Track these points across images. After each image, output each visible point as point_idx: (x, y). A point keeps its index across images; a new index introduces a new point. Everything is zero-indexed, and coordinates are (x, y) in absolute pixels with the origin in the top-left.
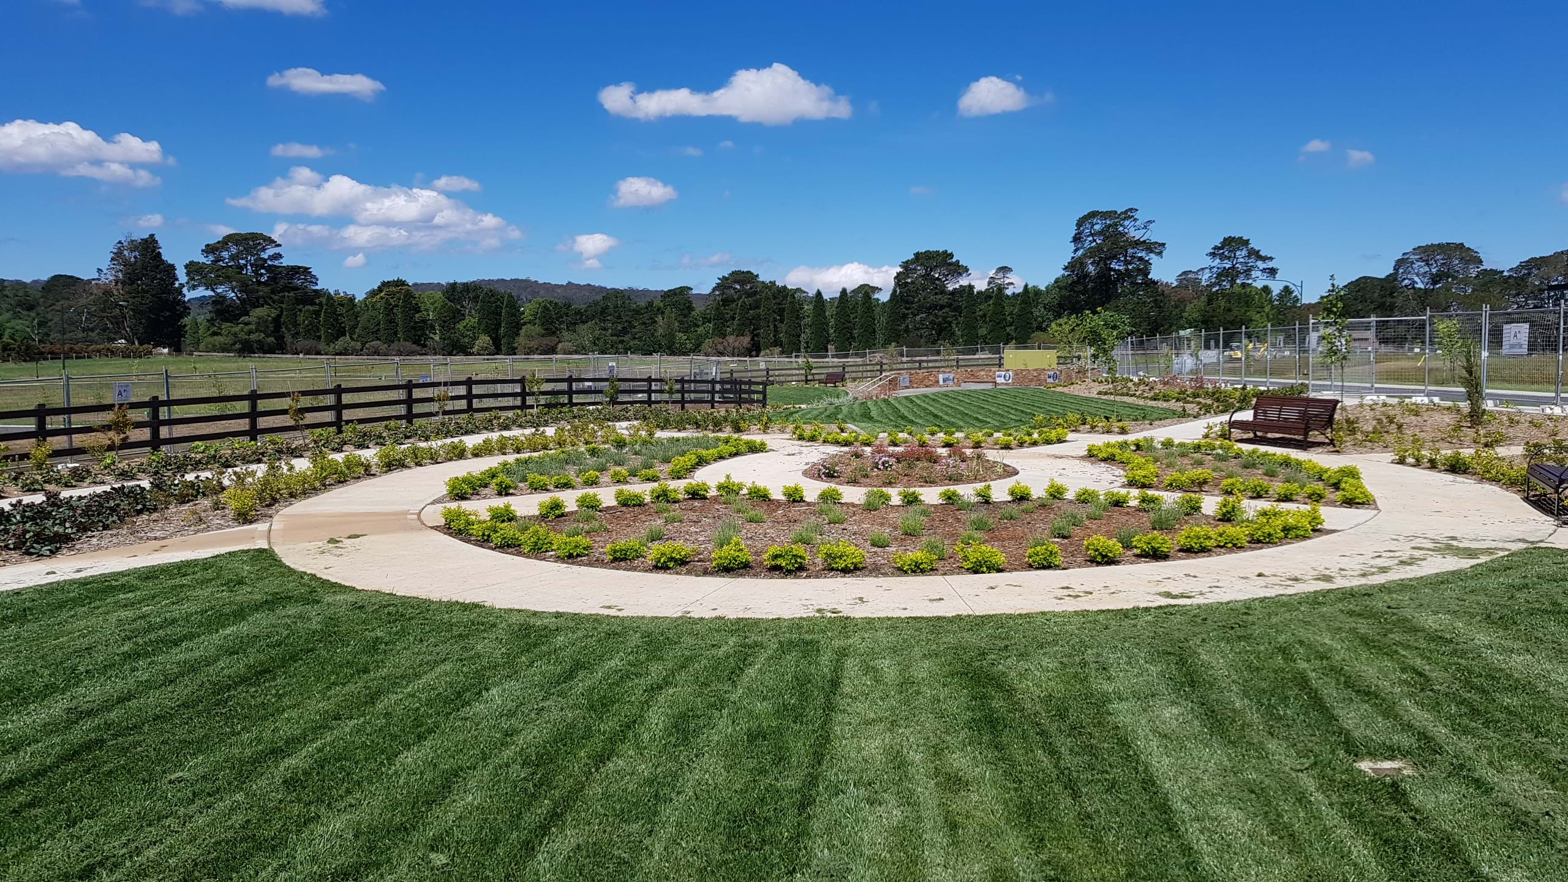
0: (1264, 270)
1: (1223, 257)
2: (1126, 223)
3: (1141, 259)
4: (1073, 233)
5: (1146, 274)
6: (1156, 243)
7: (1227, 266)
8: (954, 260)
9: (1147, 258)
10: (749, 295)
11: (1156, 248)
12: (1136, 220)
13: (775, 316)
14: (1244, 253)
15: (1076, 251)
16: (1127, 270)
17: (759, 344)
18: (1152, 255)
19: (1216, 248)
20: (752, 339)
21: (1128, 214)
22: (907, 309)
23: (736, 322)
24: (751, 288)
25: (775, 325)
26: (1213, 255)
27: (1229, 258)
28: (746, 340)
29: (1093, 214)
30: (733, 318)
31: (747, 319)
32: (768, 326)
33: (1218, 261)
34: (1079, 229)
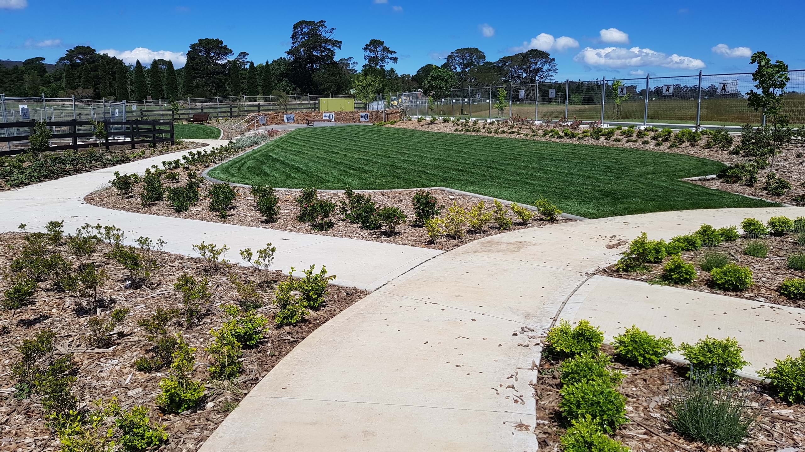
0: (391, 59)
1: (371, 51)
2: (320, 28)
3: (329, 49)
4: (292, 33)
5: (332, 58)
6: (337, 41)
7: (373, 56)
8: (223, 45)
9: (332, 50)
10: (89, 62)
11: (338, 44)
12: (325, 27)
13: (109, 76)
14: (381, 48)
15: (293, 43)
16: (322, 55)
17: (99, 94)
18: (335, 48)
19: (367, 45)
20: (95, 91)
21: (321, 23)
22: (197, 74)
23: (82, 79)
24: (91, 58)
25: (110, 82)
26: (366, 49)
27: (374, 51)
28: (90, 91)
29: (302, 22)
30: (80, 77)
31: (90, 77)
32: (105, 83)
33: (368, 52)
34: (295, 30)
